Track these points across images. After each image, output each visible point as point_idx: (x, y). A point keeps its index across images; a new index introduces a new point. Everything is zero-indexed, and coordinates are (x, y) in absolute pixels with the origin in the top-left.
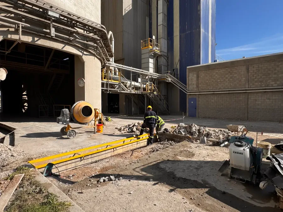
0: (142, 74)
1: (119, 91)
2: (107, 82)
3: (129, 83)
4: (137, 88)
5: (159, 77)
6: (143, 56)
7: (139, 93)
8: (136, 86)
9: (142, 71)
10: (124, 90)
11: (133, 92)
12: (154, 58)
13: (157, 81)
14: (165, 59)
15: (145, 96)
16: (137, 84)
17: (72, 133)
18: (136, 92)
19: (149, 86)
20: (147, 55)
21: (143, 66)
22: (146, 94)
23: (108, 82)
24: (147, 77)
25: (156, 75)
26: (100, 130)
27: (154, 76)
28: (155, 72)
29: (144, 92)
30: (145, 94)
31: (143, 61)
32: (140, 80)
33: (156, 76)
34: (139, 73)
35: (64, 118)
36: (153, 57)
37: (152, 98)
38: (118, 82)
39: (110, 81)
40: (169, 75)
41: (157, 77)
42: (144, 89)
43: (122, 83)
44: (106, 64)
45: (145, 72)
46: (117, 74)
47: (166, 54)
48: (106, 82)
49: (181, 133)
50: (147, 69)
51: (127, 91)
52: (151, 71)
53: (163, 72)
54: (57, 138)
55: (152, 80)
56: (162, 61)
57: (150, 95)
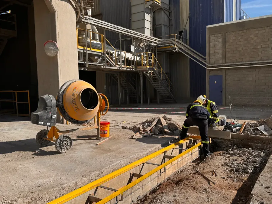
0: (135, 38)
1: (102, 67)
2: (84, 50)
3: (115, 53)
4: (128, 62)
5: (159, 44)
6: (134, 10)
7: (132, 70)
8: (126, 58)
9: (136, 34)
10: (111, 65)
11: (123, 69)
12: (152, 13)
13: (157, 51)
15: (141, 74)
16: (129, 56)
17: (65, 142)
18: (128, 68)
19: (144, 58)
20: (141, 8)
22: (142, 71)
23: (85, 51)
24: (142, 45)
25: (156, 41)
27: (152, 42)
28: (155, 36)
29: (139, 68)
30: (140, 71)
31: (134, 18)
32: (133, 48)
33: (155, 43)
34: (131, 37)
35: (48, 113)
36: (149, 12)
37: (150, 77)
38: (100, 51)
39: (89, 49)
41: (157, 44)
42: (140, 64)
43: (108, 53)
44: (83, 20)
45: (139, 35)
46: (98, 38)
47: (168, 7)
48: (82, 51)
50: (142, 29)
51: (115, 66)
52: (148, 33)
53: (163, 35)
55: (149, 48)
56: (163, 18)
57: (147, 72)
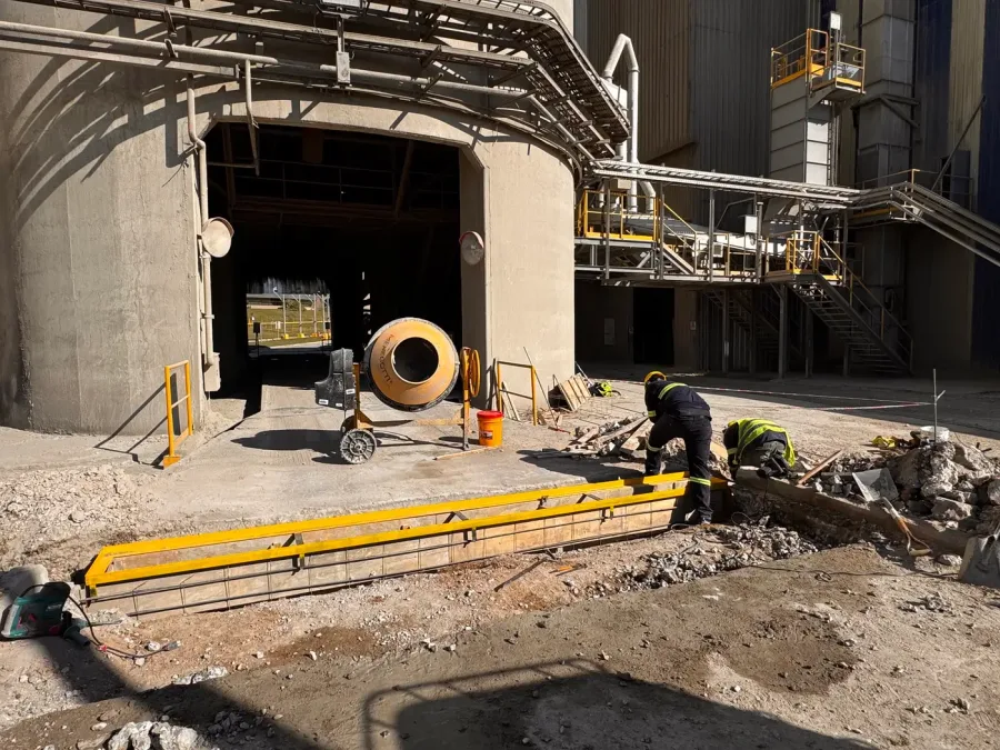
0: (761, 197)
1: (652, 277)
2: (601, 241)
3: (702, 239)
4: (737, 260)
5: (854, 204)
6: (778, 119)
7: (748, 280)
8: (732, 250)
9: (766, 185)
10: (678, 272)
11: (714, 280)
12: (837, 121)
13: (846, 224)
14: (899, 115)
15: (782, 294)
16: (736, 242)
17: (359, 444)
18: (734, 277)
19: (800, 248)
20: (799, 110)
21: (776, 161)
22: (786, 283)
23: (604, 243)
24: (794, 211)
25: (843, 196)
26: (490, 434)
27: (830, 201)
28: (839, 184)
29: (774, 277)
30: (778, 285)
32: (752, 224)
33: (838, 202)
34: (750, 194)
35: (336, 383)
36: (826, 115)
37: (818, 299)
38: (649, 239)
39: (612, 236)
40: (913, 186)
41: (845, 204)
42: (778, 263)
43: (669, 240)
44: (597, 171)
45: (779, 186)
46: (652, 206)
47: (907, 93)
48: (597, 243)
49: (858, 491)
50: (797, 170)
51: (692, 274)
52: (817, 177)
53: (881, 177)
54: (319, 455)
55: (823, 221)
57: (806, 287)
